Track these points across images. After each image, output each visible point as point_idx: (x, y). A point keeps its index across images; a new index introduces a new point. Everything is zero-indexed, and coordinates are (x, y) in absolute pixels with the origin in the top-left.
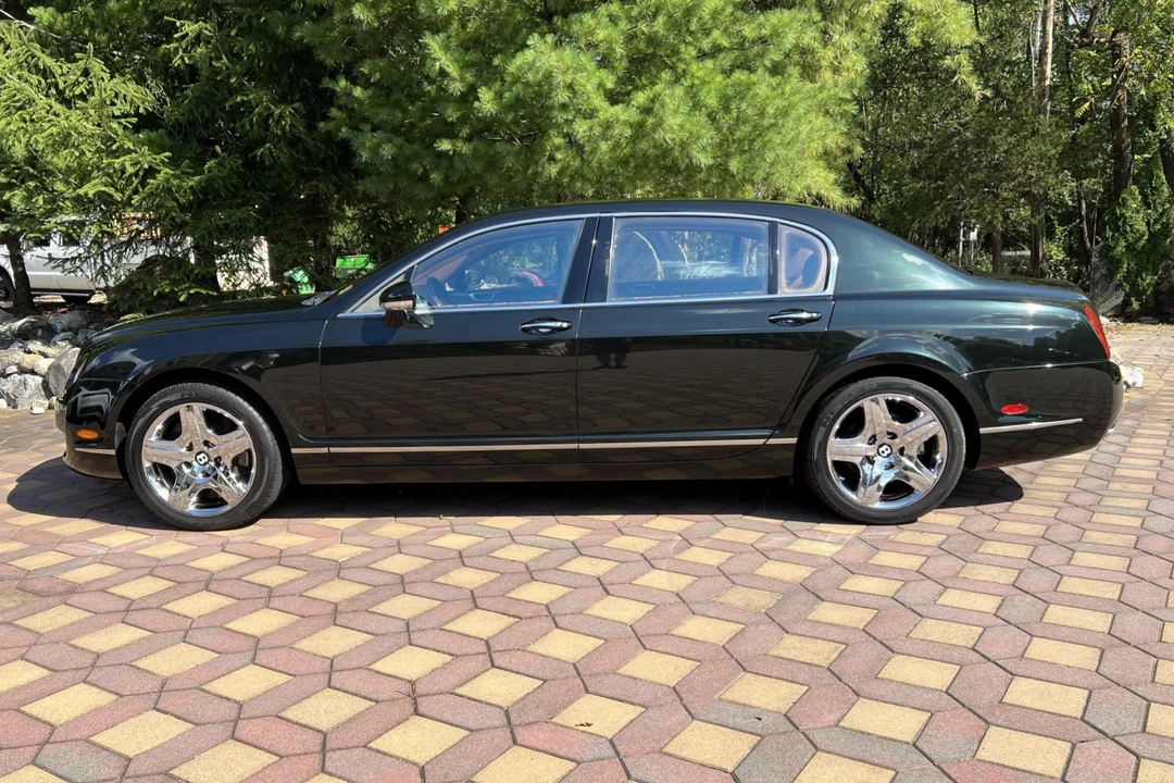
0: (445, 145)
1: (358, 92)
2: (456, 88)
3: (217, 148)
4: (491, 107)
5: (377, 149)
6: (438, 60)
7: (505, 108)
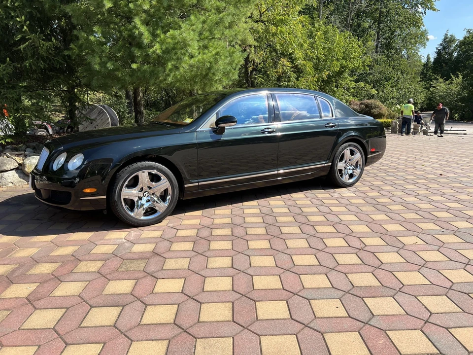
1: (92, 38)
2: (146, 42)
3: (8, 59)
4: (159, 52)
5: (103, 64)
6: (138, 29)
7: (164, 52)
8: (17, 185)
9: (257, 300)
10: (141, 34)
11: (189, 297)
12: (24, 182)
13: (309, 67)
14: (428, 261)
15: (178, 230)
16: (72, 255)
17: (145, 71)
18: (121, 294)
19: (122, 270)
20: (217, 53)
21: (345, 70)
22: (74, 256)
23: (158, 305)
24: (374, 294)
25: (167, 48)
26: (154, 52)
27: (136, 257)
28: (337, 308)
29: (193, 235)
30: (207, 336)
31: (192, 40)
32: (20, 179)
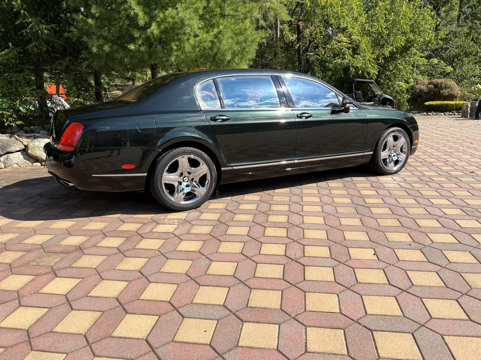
0: (132, 47)
1: (90, 21)
2: (141, 23)
3: (10, 44)
4: (156, 32)
5: (100, 47)
6: (134, 9)
7: (162, 32)
8: (22, 166)
9: (130, 312)
10: (136, 15)
11: (68, 300)
12: (28, 163)
13: (365, 43)
14: (361, 282)
15: (124, 222)
16: (5, 244)
17: (143, 53)
18: (8, 291)
19: (34, 263)
20: (219, 33)
21: (413, 45)
22: (5, 245)
23: (31, 307)
24: (262, 319)
25: (166, 28)
26: (152, 33)
27: (59, 250)
28: (205, 331)
29: (133, 230)
30: (45, 349)
31: (190, 19)
32: (25, 160)
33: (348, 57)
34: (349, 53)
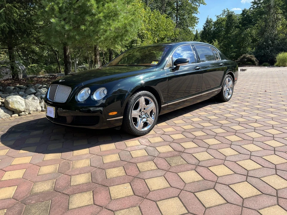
4: (102, 18)
5: (61, 27)
6: (89, 2)
8: (4, 118)
10: (90, 6)
12: (8, 115)
13: (149, 35)
15: (169, 135)
16: (122, 160)
19: (173, 165)
21: (166, 37)
22: (125, 161)
32: (5, 113)
33: (139, 43)
34: (139, 39)
